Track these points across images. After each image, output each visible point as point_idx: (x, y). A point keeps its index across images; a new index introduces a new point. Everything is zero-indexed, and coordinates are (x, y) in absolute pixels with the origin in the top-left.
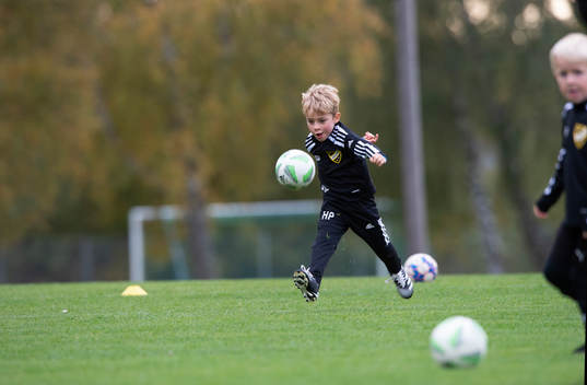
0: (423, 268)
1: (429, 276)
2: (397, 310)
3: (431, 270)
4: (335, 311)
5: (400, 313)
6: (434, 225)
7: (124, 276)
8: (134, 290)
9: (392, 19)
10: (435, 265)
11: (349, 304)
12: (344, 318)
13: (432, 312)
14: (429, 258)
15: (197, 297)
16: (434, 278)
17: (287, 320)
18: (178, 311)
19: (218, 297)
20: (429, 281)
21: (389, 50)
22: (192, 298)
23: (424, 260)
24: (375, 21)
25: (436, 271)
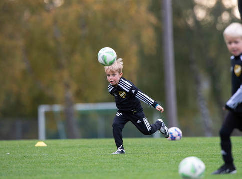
0: (175, 134)
1: (178, 138)
2: (163, 153)
3: (179, 135)
4: (134, 154)
5: (165, 155)
6: (180, 114)
7: (36, 137)
8: (41, 144)
9: (161, 18)
10: (181, 133)
11: (141, 151)
12: (139, 157)
13: (180, 155)
14: (178, 130)
15: (70, 147)
16: (181, 139)
17: (112, 158)
18: (62, 154)
19: (80, 147)
20: (178, 140)
21: (160, 33)
22: (67, 148)
23: (176, 130)
24: (153, 19)
25: (182, 136)
